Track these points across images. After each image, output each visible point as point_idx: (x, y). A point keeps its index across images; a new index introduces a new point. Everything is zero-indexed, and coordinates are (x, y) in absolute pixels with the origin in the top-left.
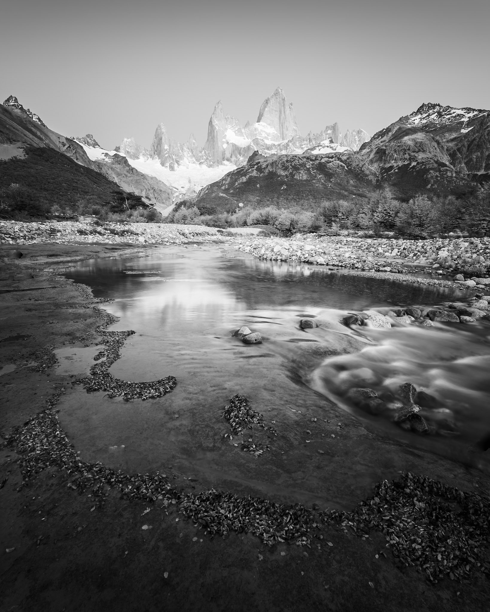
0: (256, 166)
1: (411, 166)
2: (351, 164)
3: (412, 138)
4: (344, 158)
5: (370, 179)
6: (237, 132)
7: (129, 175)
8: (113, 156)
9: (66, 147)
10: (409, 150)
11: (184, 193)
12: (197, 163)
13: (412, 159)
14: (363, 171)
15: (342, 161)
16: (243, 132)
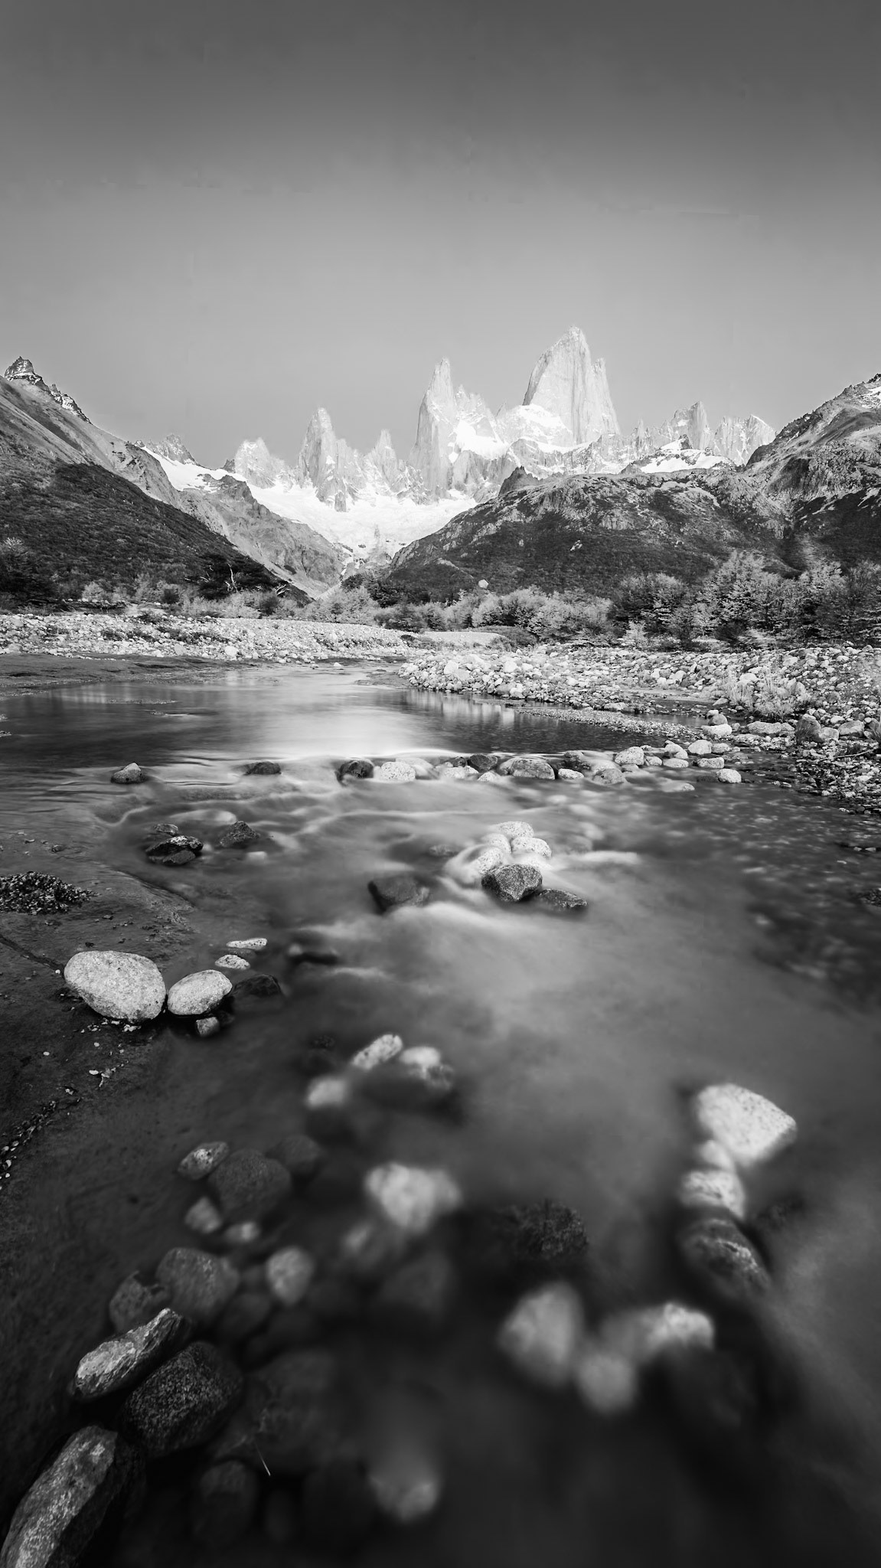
0: (518, 501)
1: (865, 499)
2: (729, 495)
3: (871, 433)
4: (712, 481)
5: (769, 527)
6: (479, 426)
7: (252, 520)
8: (221, 480)
9: (127, 461)
10: (862, 461)
11: (365, 558)
12: (393, 493)
13: (869, 482)
14: (754, 511)
15: (707, 488)
16: (492, 426)
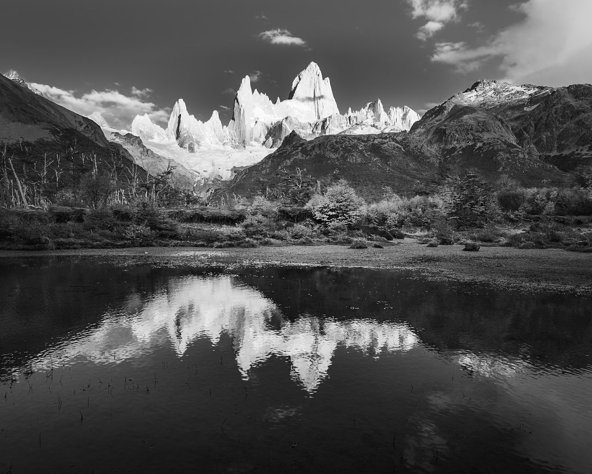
0: (300, 148)
1: (476, 148)
2: (409, 146)
3: (472, 116)
4: (399, 138)
5: (431, 161)
6: (266, 109)
7: (143, 157)
8: (125, 136)
9: (84, 126)
10: (471, 129)
11: (207, 178)
12: (220, 143)
13: (477, 139)
14: (423, 153)
15: (397, 142)
16: (273, 109)
